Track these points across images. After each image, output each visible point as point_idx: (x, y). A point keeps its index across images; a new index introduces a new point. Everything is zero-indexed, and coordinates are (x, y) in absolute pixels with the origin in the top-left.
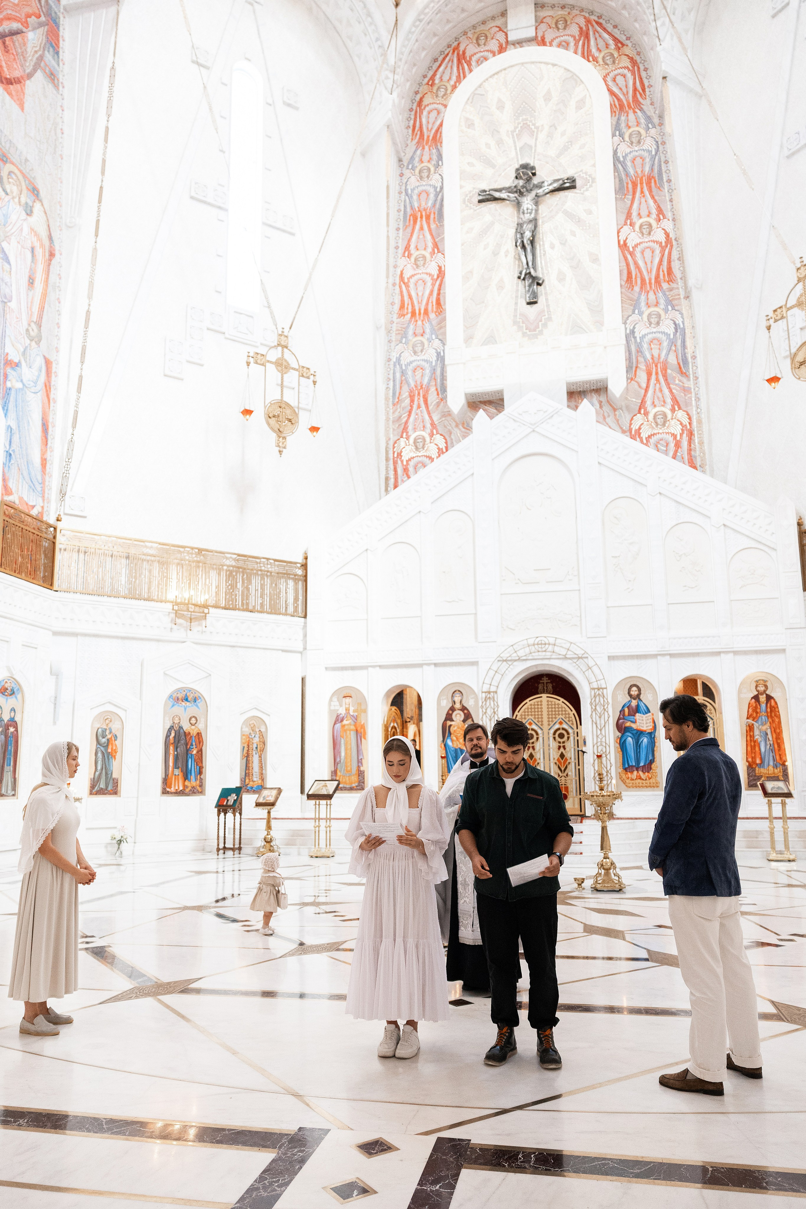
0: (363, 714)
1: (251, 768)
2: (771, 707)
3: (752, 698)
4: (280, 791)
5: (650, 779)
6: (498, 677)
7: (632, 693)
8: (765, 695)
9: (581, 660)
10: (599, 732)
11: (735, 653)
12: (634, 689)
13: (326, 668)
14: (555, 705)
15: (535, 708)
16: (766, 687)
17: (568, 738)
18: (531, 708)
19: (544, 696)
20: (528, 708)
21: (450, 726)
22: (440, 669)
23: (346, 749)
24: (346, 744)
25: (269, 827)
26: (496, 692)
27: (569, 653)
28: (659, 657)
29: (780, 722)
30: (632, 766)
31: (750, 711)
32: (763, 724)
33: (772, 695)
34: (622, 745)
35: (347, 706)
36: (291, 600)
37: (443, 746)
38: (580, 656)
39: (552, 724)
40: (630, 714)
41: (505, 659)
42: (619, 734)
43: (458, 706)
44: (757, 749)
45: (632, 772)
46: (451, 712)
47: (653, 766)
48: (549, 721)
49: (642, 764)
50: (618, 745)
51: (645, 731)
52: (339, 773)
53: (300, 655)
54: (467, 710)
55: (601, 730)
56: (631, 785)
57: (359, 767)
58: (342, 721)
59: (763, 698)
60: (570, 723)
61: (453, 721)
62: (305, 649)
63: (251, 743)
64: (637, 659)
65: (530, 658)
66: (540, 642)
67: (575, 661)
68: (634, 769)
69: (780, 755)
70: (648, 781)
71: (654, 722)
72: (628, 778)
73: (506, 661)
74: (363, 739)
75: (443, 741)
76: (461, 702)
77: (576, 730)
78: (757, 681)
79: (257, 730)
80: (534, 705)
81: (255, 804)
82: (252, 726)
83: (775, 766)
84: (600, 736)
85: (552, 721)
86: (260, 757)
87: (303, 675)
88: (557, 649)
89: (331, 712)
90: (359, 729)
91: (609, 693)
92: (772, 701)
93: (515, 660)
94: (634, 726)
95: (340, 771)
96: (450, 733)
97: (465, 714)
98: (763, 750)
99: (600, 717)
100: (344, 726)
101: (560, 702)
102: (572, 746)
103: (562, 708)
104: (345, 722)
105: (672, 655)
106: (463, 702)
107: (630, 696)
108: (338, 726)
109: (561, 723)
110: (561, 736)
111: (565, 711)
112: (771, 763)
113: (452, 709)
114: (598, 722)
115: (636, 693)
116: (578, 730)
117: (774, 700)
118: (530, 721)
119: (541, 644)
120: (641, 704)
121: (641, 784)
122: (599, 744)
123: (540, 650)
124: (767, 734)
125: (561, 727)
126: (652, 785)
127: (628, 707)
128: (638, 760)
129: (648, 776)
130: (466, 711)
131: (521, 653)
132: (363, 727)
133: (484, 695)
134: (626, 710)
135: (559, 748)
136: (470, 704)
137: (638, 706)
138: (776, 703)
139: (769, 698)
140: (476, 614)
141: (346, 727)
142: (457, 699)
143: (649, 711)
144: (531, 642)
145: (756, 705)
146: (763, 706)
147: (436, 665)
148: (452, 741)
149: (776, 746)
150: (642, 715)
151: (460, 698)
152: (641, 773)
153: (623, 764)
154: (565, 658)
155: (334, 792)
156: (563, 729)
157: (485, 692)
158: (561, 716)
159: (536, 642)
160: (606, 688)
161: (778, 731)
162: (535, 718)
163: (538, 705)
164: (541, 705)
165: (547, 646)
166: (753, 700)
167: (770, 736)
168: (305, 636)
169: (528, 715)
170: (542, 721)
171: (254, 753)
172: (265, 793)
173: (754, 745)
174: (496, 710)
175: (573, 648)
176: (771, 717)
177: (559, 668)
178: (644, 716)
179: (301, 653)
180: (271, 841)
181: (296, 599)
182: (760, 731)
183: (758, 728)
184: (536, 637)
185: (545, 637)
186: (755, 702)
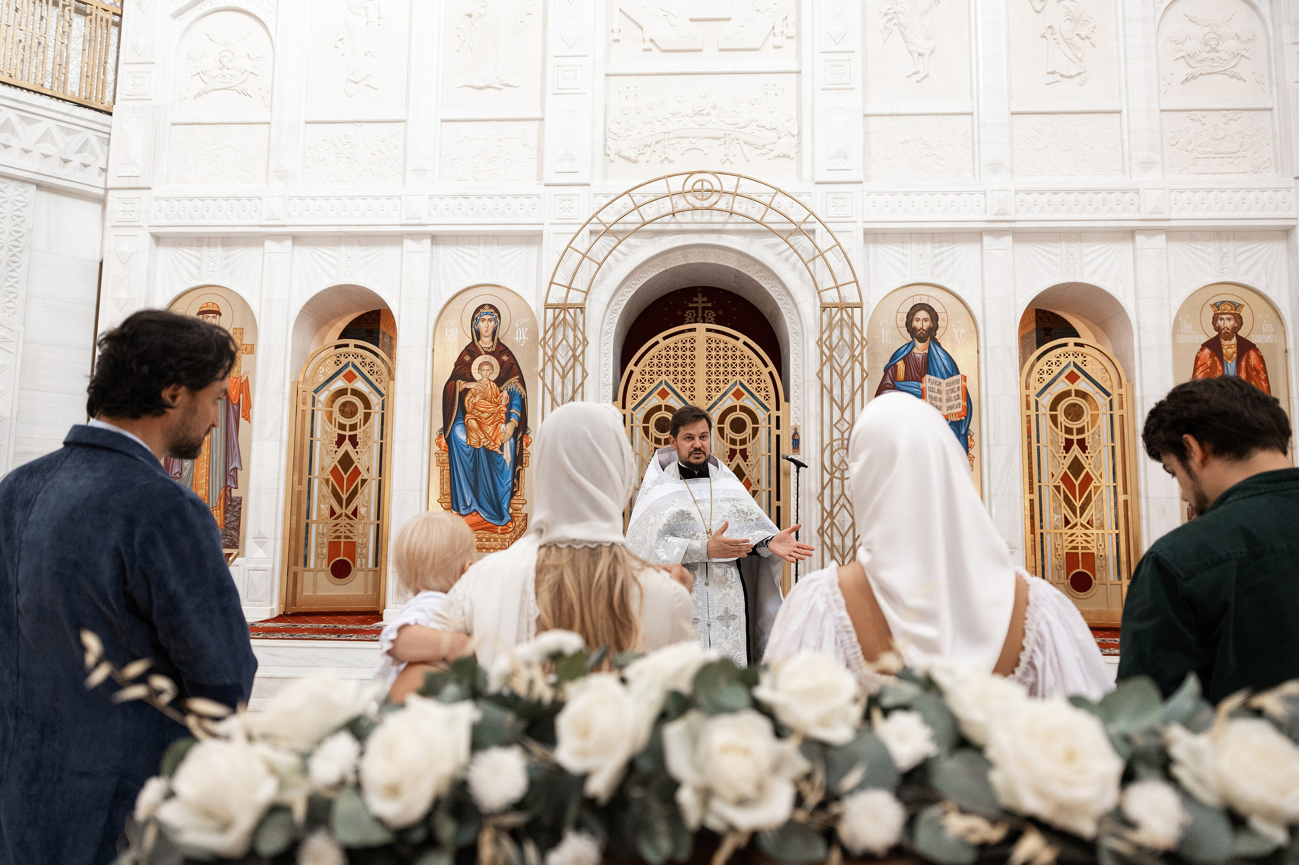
3: (1204, 346)
6: (588, 268)
7: (917, 325)
8: (1234, 340)
9: (804, 238)
10: (836, 414)
11: (1172, 233)
12: (922, 314)
13: (158, 239)
14: (726, 349)
15: (676, 357)
16: (1239, 320)
17: (755, 431)
18: (668, 357)
19: (701, 327)
20: (659, 357)
21: (465, 393)
22: (445, 252)
26: (583, 307)
27: (773, 215)
28: (987, 239)
31: (1200, 375)
37: (444, 440)
39: (716, 396)
40: (909, 377)
41: (605, 227)
43: (486, 343)
46: (467, 358)
48: (709, 389)
54: (510, 354)
55: (842, 410)
57: (227, 489)
59: (1229, 347)
60: (760, 396)
61: (473, 380)
62: (108, 189)
64: (933, 242)
65: (672, 227)
66: (698, 186)
71: (967, 398)
73: (608, 231)
74: (242, 420)
75: (445, 429)
76: (494, 333)
77: (775, 412)
78: (1216, 306)
80: (676, 349)
84: (840, 427)
85: (718, 389)
87: (102, 255)
88: (740, 206)
90: (234, 393)
91: (866, 318)
92: (1252, 354)
93: (633, 233)
97: (502, 364)
99: (842, 377)
101: (739, 344)
102: (764, 451)
103: (742, 357)
105: (1021, 235)
106: (500, 334)
107: (913, 331)
109: (738, 395)
110: (738, 425)
111: (751, 365)
113: (472, 351)
114: (836, 392)
115: (926, 325)
116: (780, 413)
117: (1256, 350)
118: (663, 386)
119: (703, 191)
120: (939, 354)
122: (837, 443)
123: (698, 204)
125: (738, 403)
127: (904, 359)
130: (505, 358)
131: (649, 212)
132: (244, 388)
133: (550, 312)
134: (901, 365)
136: (516, 340)
137: (929, 357)
138: (1262, 358)
139: (1245, 346)
140: (541, 120)
142: (485, 327)
143: (954, 370)
144: (677, 183)
145: (1213, 361)
146: (1231, 365)
147: (435, 238)
148: (467, 429)
150: (940, 380)
151: (492, 324)
154: (765, 231)
156: (744, 409)
157: (554, 307)
158: (738, 377)
159: (688, 187)
160: (860, 306)
162: (676, 381)
163: (684, 349)
164: (693, 349)
165: (715, 198)
166: (1207, 351)
169: (659, 373)
170: (692, 389)
175: (781, 202)
178: (944, 382)
179: (102, 201)
184: (691, 174)
185: (714, 173)
186: (1211, 356)
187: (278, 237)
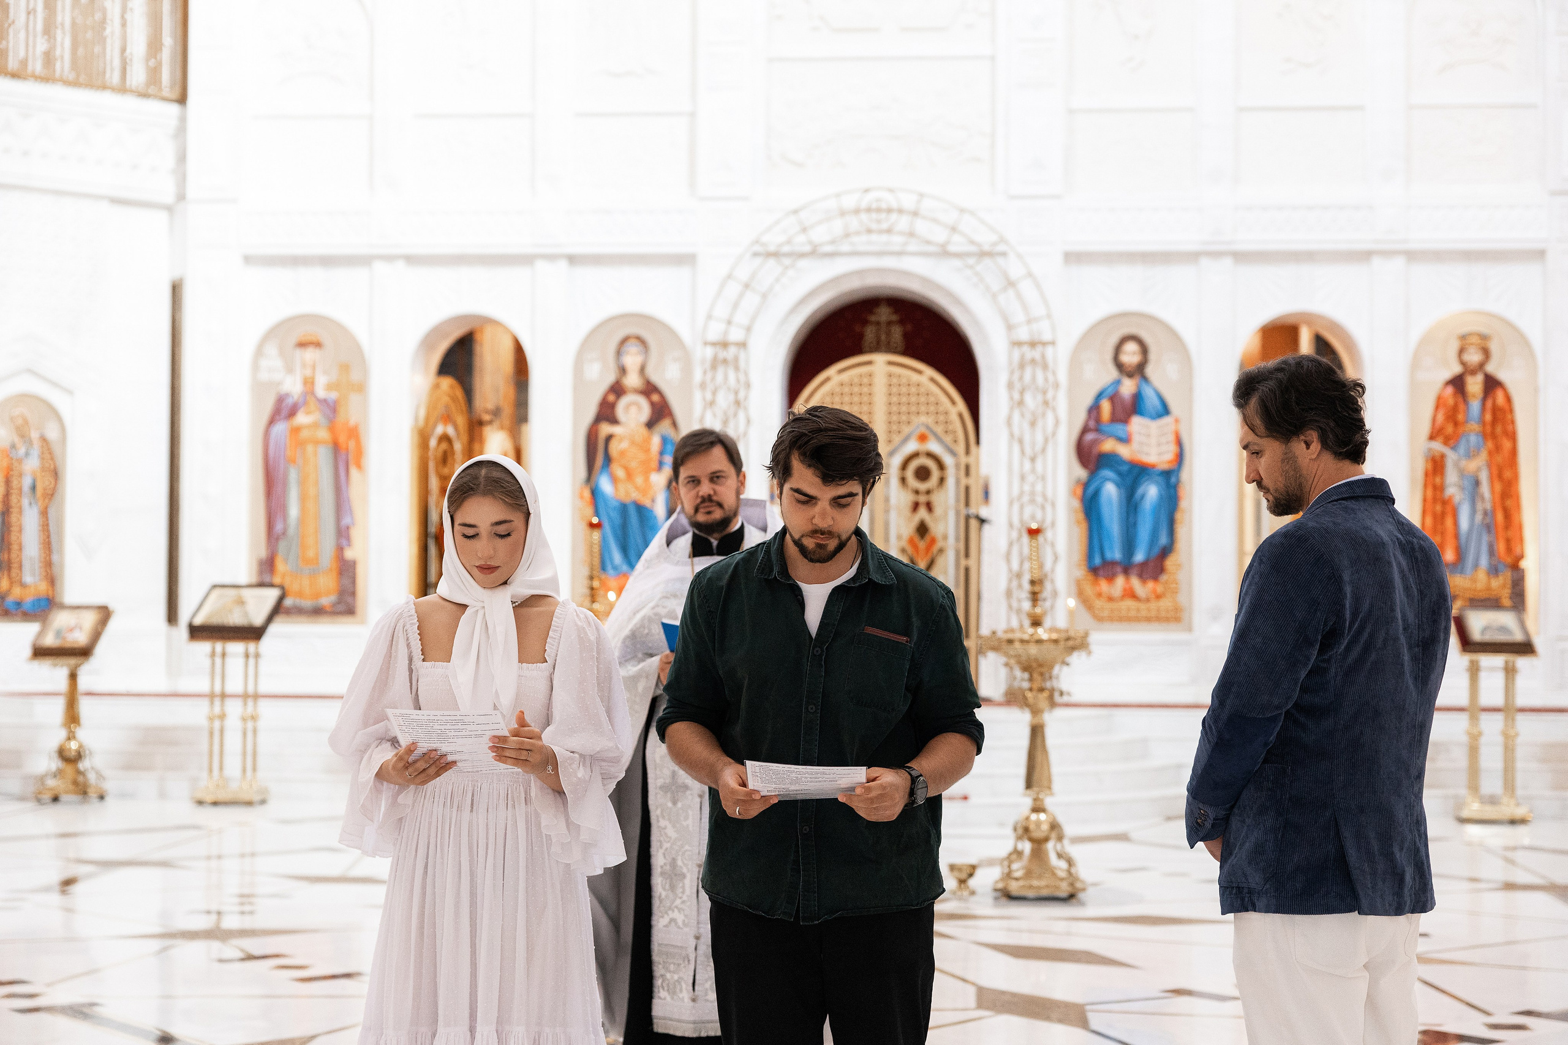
0: (354, 399)
1: (15, 547)
2: (1495, 410)
3: (1448, 383)
4: (105, 614)
5: (1158, 597)
6: (751, 300)
7: (1126, 358)
8: (1482, 377)
9: (987, 261)
10: (1027, 465)
11: (1412, 256)
12: (1133, 347)
13: (247, 259)
14: (910, 385)
15: (851, 394)
16: (1486, 353)
17: (942, 480)
18: (842, 394)
19: (880, 358)
21: (609, 438)
22: (586, 273)
23: (303, 498)
24: (302, 482)
25: (72, 718)
26: (743, 345)
27: (956, 238)
28: (1204, 262)
29: (1514, 452)
30: (1113, 563)
31: (1440, 417)
32: (1470, 455)
33: (1502, 375)
34: (1090, 505)
35: (308, 372)
36: (138, 46)
37: (587, 494)
38: (986, 248)
39: (897, 439)
40: (1114, 419)
41: (772, 248)
42: (1082, 473)
43: (632, 380)
44: (1449, 522)
45: (1111, 578)
46: (611, 398)
47: (1169, 563)
48: (889, 432)
49: (1139, 557)
50: (1077, 504)
51: (1153, 466)
52: (281, 566)
53: (162, 216)
54: (661, 392)
55: (1033, 460)
56: (1106, 614)
57: (340, 549)
58: (292, 413)
60: (948, 439)
61: (619, 423)
62: (181, 197)
63: (15, 473)
65: (845, 248)
66: (874, 206)
67: (971, 261)
68: (1119, 569)
69: (1508, 541)
70: (1153, 605)
71: (1179, 443)
72: (1099, 595)
73: (775, 255)
75: (588, 479)
76: (642, 370)
77: (963, 460)
78: (1463, 338)
79: (34, 435)
80: (851, 385)
81: (28, 652)
82: (20, 421)
83: (1494, 571)
84: (1030, 478)
85: (899, 432)
86: (44, 513)
87: (176, 275)
88: (922, 227)
89: (258, 387)
90: (342, 439)
91: (1060, 357)
92: (1501, 392)
93: (802, 255)
94: (1124, 451)
95: (286, 560)
96: (608, 459)
97: (653, 404)
98: (1464, 523)
99: (1033, 424)
100: (296, 430)
101: (926, 380)
102: (953, 501)
103: (929, 393)
104: (302, 419)
105: (1241, 257)
106: (650, 370)
107: (1119, 366)
108: (280, 428)
109: (923, 438)
110: (923, 474)
111: (938, 402)
112: (1484, 561)
113: (617, 389)
114: (1027, 438)
115: (1137, 359)
116: (972, 460)
117: (1506, 388)
119: (879, 210)
120: (1148, 393)
121: (1133, 613)
122: (1026, 499)
123: (874, 226)
124: (1477, 483)
125: (923, 448)
126: (1163, 614)
127: (1112, 398)
128: (1129, 546)
129: (1154, 591)
130: (656, 397)
131: (820, 235)
132: (354, 433)
133: (710, 351)
134: (1106, 407)
135: (916, 506)
136: (667, 377)
137: (1137, 398)
138: (1508, 399)
139: (1492, 384)
140: (693, 115)
141: (305, 434)
142: (632, 359)
143: (1165, 410)
144: (849, 202)
145: (1458, 402)
146: (1475, 405)
147: (573, 260)
148: (614, 480)
149: (1500, 517)
150: (1149, 422)
151: (640, 359)
152: (1135, 582)
153: (1090, 556)
154: (944, 253)
155: (270, 619)
156: (930, 455)
157: (714, 344)
158: (923, 419)
159: (864, 205)
160: (1053, 343)
161: (1508, 474)
163: (860, 385)
164: (872, 384)
165: (895, 217)
166: (1451, 389)
167: (1485, 489)
168: (182, 158)
171: (25, 502)
172: (61, 619)
173: (1443, 514)
174: (741, 395)
175: (968, 224)
176: (1494, 436)
177: (925, 280)
178: (1153, 424)
179: (169, 209)
180: (79, 756)
181: (154, 46)
182: (1462, 473)
183: (1456, 464)
184: (867, 191)
185: (891, 190)
186: (1455, 394)
187: (389, 258)
